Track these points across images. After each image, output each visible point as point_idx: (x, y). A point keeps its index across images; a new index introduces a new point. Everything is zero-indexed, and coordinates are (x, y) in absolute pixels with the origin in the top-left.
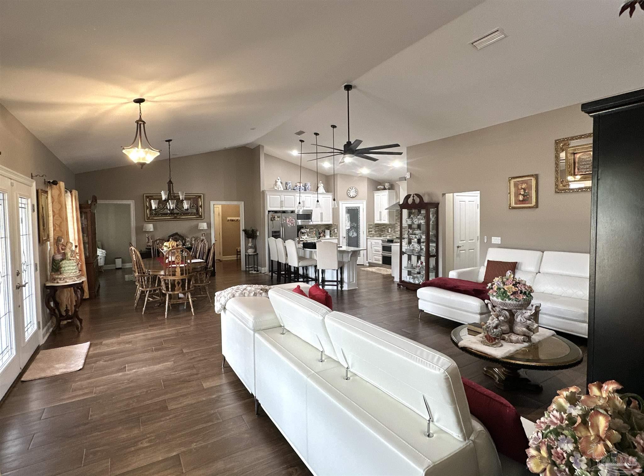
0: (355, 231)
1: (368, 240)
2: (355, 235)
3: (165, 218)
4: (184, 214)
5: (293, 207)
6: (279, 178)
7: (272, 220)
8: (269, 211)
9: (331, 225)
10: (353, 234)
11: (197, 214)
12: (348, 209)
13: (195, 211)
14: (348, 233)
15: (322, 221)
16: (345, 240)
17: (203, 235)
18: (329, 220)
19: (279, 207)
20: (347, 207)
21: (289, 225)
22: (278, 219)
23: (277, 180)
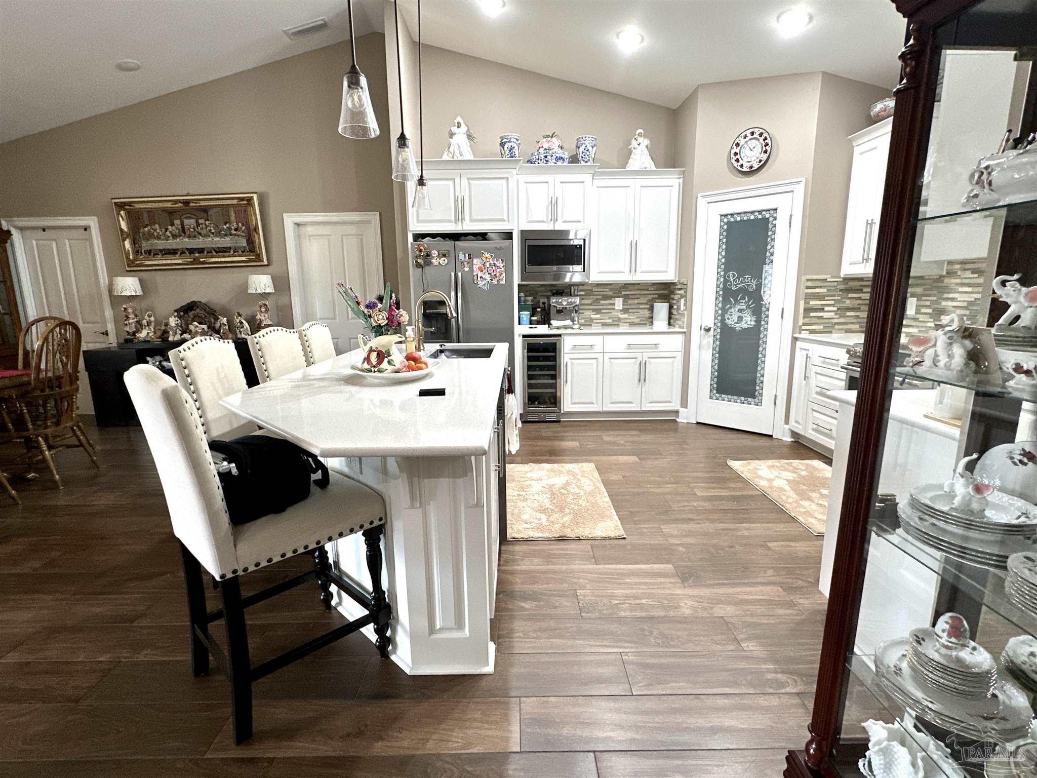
0: (748, 307)
1: (799, 344)
2: (749, 321)
3: (169, 262)
4: (217, 252)
5: (503, 220)
6: (459, 119)
7: (418, 265)
8: (418, 237)
9: (674, 284)
10: (740, 319)
11: (250, 251)
12: (728, 223)
13: (243, 243)
14: (723, 316)
15: (633, 268)
16: (709, 340)
17: (263, 309)
18: (663, 269)
19: (450, 221)
20: (726, 216)
21: (481, 283)
22: (444, 261)
23: (454, 129)
